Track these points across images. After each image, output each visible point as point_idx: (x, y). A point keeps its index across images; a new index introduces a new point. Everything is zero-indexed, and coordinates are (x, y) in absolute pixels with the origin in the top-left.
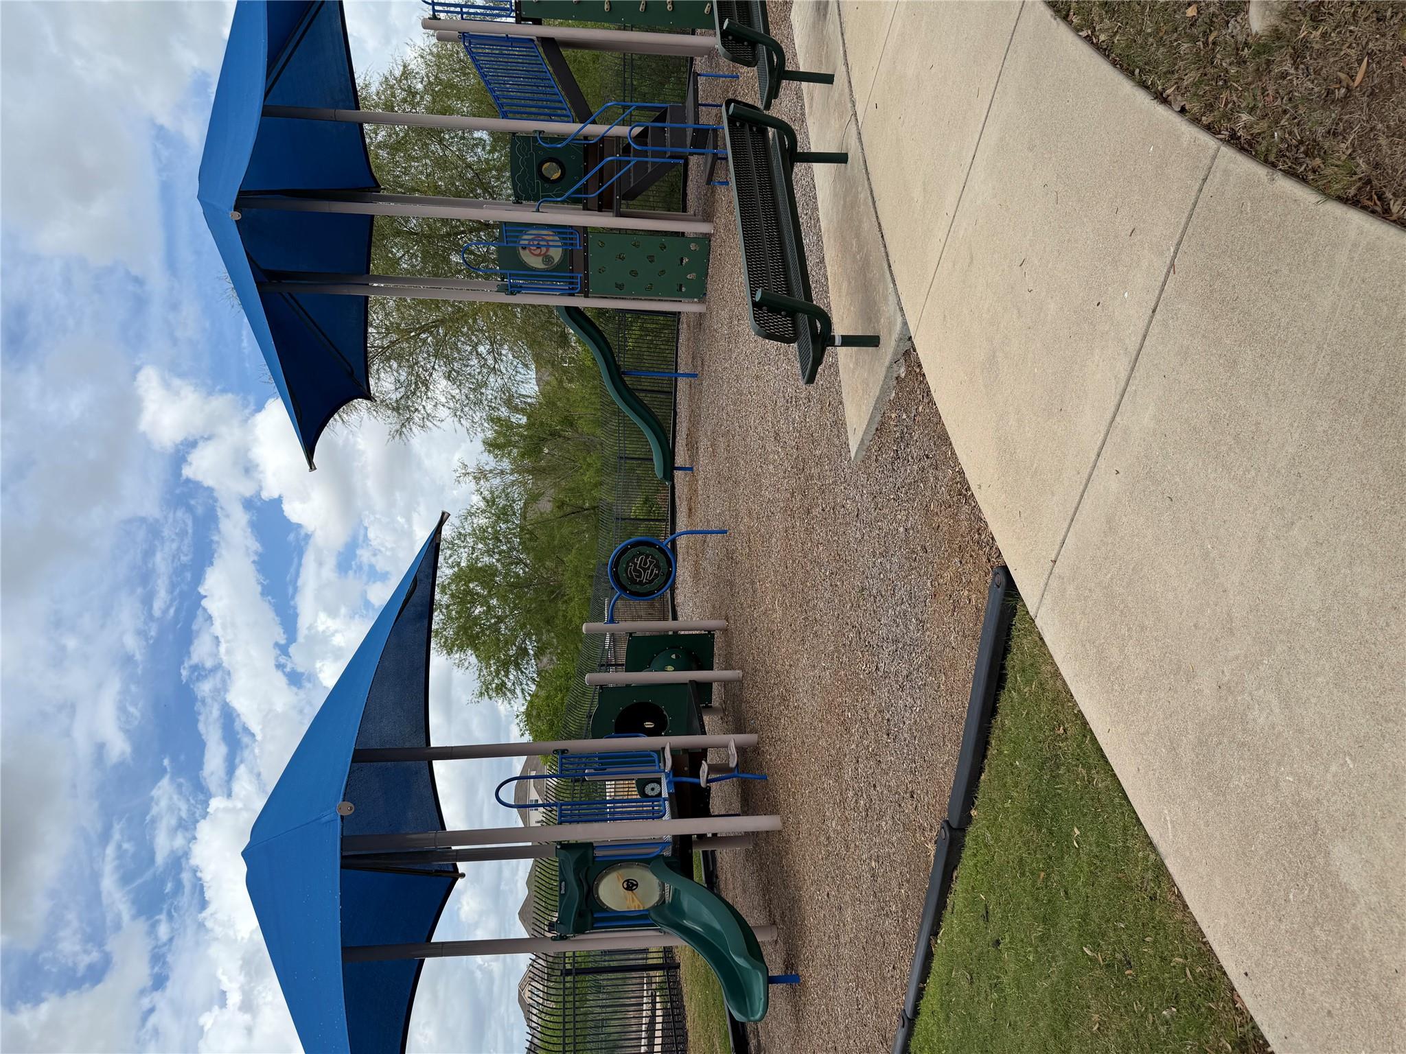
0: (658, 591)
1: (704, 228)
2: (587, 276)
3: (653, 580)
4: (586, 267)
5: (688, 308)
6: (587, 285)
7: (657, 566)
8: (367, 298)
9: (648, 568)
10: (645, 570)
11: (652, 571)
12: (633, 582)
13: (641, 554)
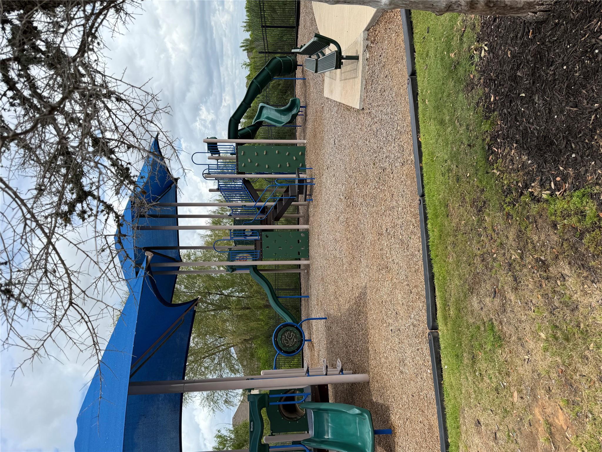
0: (297, 350)
1: (306, 227)
2: (261, 251)
3: (294, 344)
4: (261, 248)
5: (303, 262)
6: (262, 255)
7: (296, 337)
8: (177, 275)
9: (291, 338)
10: (290, 339)
11: (294, 340)
12: (285, 346)
13: (287, 331)
